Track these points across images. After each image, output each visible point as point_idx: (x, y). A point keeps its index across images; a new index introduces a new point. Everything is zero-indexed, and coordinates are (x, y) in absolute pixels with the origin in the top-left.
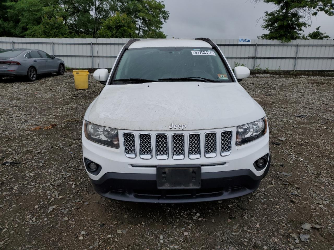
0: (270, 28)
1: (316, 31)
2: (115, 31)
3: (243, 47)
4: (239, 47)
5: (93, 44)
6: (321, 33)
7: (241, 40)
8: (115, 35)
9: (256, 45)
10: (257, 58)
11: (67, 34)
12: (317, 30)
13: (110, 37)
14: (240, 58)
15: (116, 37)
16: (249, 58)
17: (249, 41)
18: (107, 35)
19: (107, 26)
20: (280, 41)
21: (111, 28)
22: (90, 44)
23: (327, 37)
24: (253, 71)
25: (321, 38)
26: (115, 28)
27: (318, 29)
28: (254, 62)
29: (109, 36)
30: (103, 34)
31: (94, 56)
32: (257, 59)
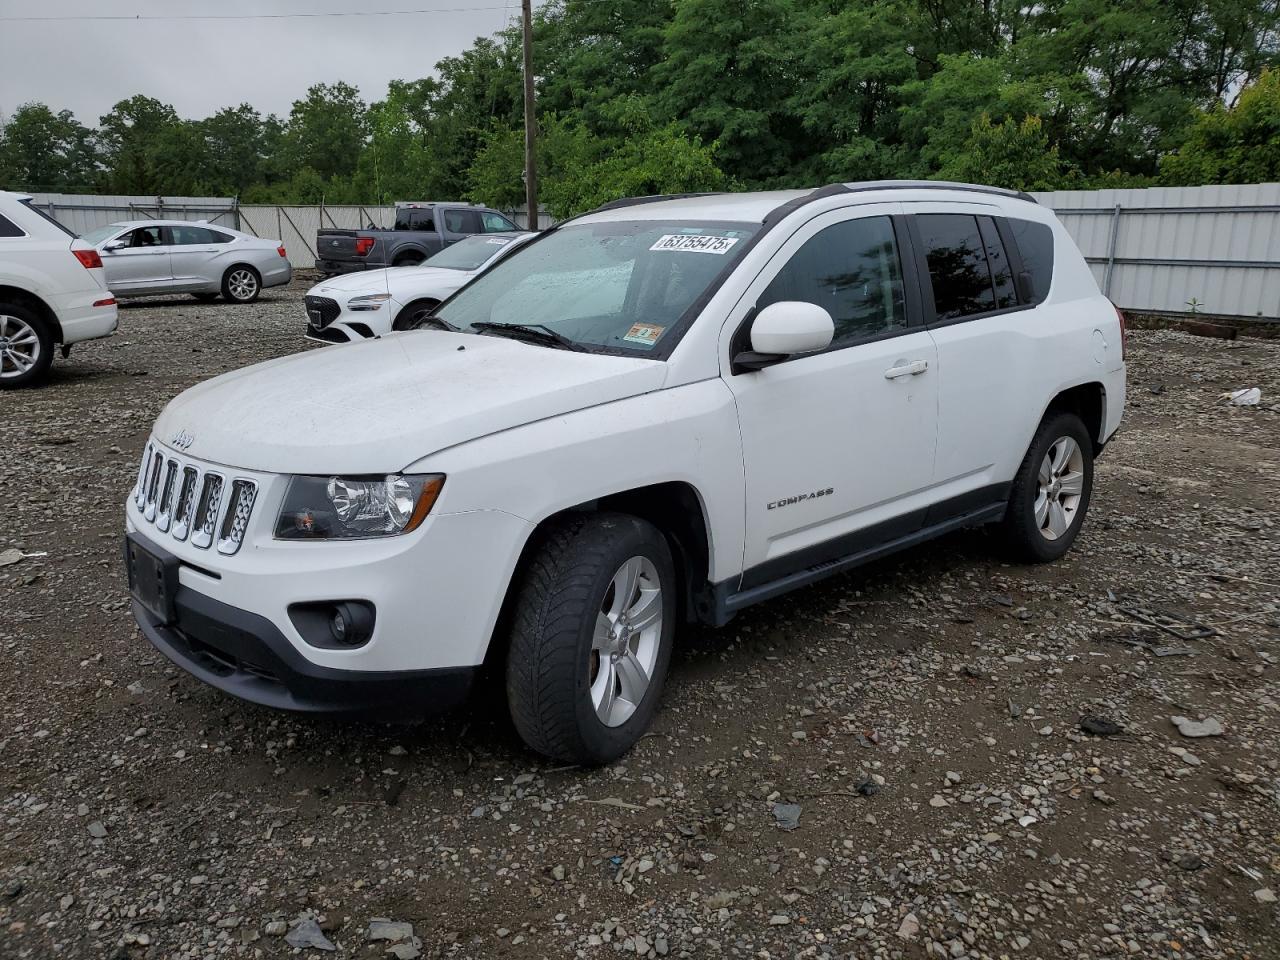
2: (1236, 153)
5: (1123, 211)
8: (1231, 173)
11: (1046, 175)
13: (1212, 178)
15: (1238, 180)
18: (1199, 172)
19: (1209, 134)
21: (1222, 143)
22: (1109, 212)
26: (1240, 142)
29: (1205, 174)
30: (1179, 169)
31: (1116, 261)
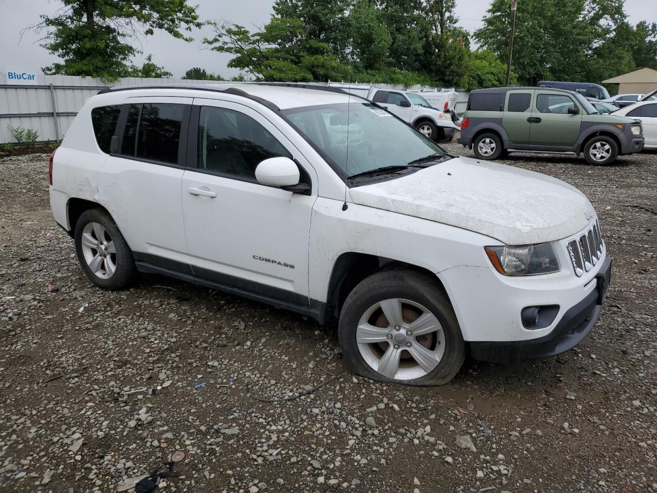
0: (60, 51)
1: (146, 62)
3: (21, 92)
4: (11, 92)
6: (157, 67)
7: (11, 75)
9: (49, 86)
10: (59, 115)
12: (148, 62)
14: (20, 116)
16: (40, 115)
17: (31, 77)
20: (99, 79)
23: (166, 74)
24: (56, 143)
25: (158, 76)
27: (149, 59)
28: (56, 125)
32: (60, 117)
